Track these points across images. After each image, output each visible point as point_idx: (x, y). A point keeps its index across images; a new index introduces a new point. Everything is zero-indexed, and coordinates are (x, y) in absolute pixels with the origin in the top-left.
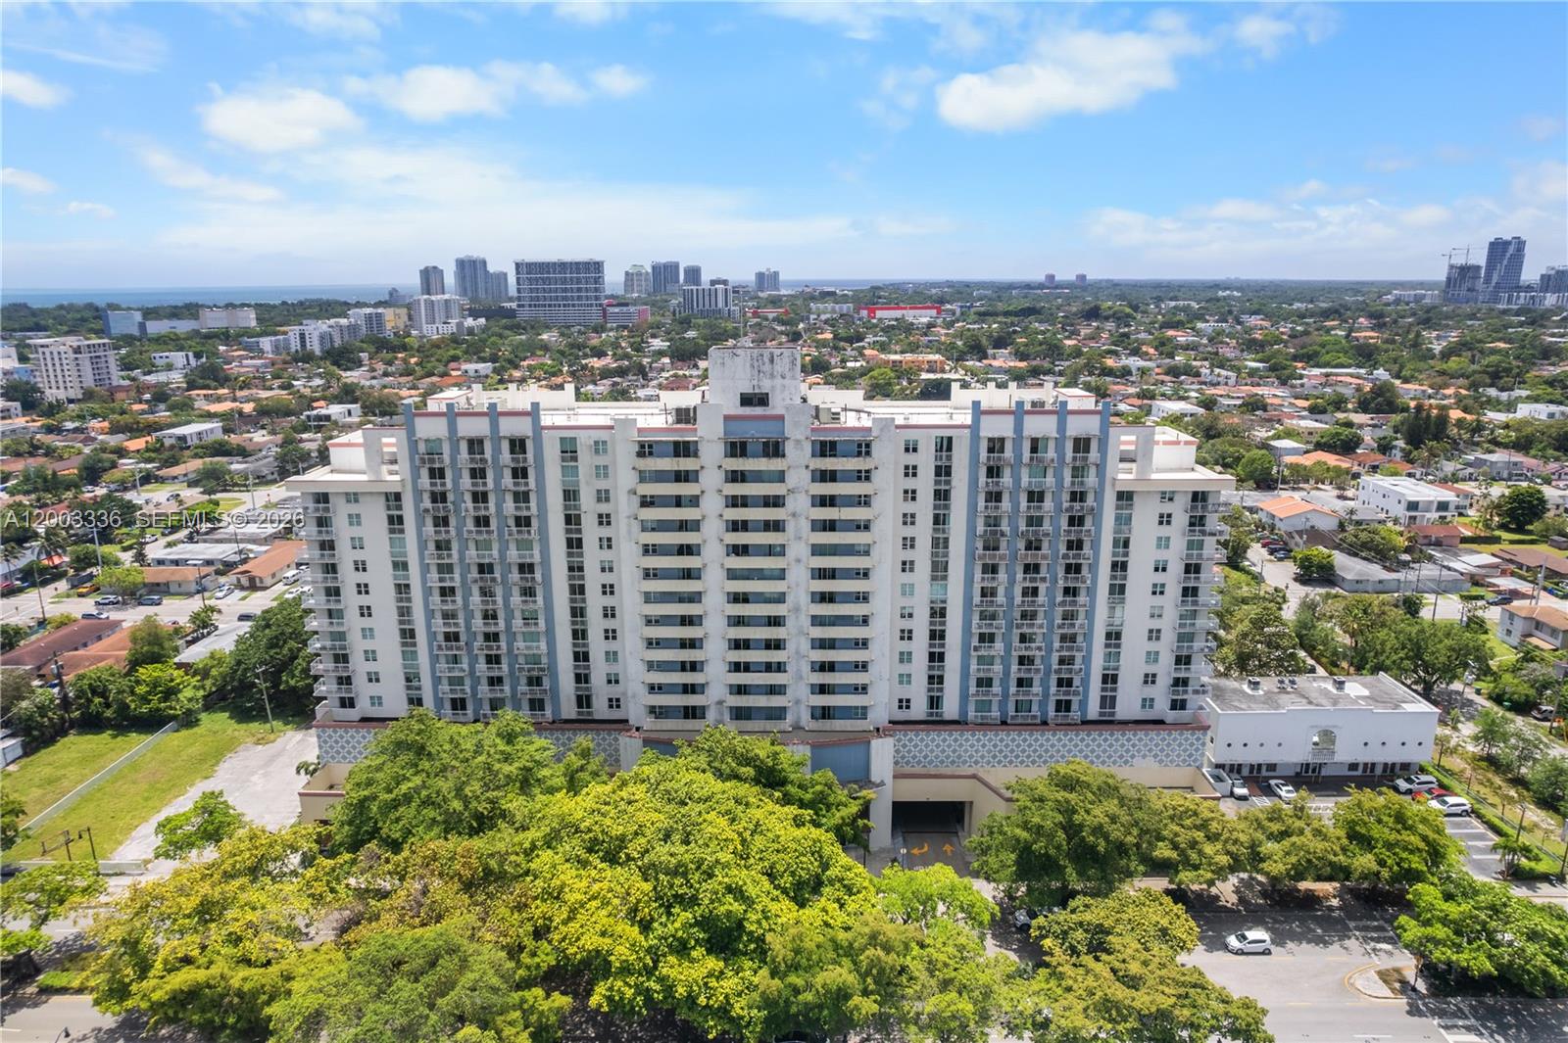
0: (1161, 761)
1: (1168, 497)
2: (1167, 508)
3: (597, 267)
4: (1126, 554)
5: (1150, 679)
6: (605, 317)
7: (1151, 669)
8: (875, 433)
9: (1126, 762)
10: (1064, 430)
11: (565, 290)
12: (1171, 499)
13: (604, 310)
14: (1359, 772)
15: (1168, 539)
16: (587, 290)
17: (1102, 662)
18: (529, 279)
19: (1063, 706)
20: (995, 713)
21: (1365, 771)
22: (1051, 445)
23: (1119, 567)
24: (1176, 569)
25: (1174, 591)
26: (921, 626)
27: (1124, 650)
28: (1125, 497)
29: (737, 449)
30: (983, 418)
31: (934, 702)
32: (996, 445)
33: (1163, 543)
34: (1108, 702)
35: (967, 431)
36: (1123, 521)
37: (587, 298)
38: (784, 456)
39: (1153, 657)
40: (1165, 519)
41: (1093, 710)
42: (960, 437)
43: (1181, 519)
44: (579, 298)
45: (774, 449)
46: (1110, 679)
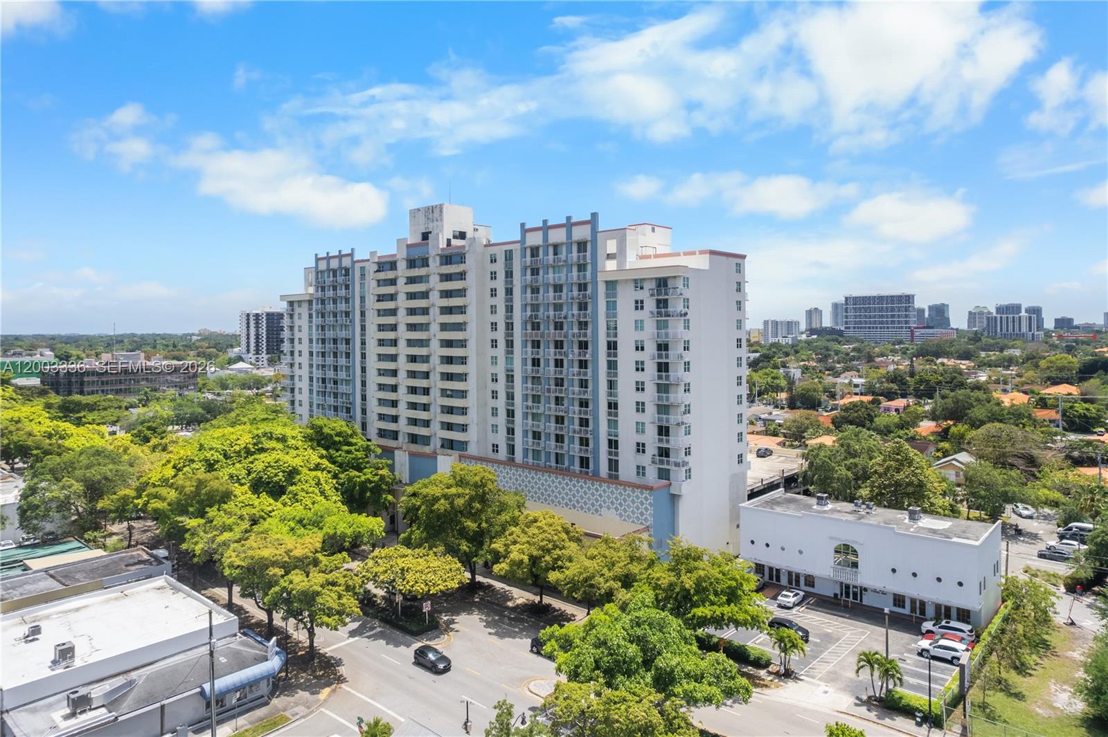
0: (621, 515)
1: (638, 284)
2: (641, 295)
3: (909, 299)
4: (616, 336)
5: (641, 448)
6: (912, 336)
7: (641, 439)
8: (467, 249)
9: (597, 511)
10: (571, 238)
11: (882, 316)
12: (642, 288)
13: (912, 331)
14: (906, 611)
15: (642, 321)
16: (899, 316)
17: (606, 428)
18: (855, 309)
19: (584, 462)
20: (542, 463)
21: (913, 610)
22: (564, 249)
23: (612, 346)
24: (651, 348)
25: (651, 368)
26: (501, 387)
27: (620, 418)
28: (611, 285)
29: (412, 264)
30: (528, 234)
31: (511, 449)
32: (535, 251)
33: (639, 325)
34: (614, 465)
35: (519, 244)
36: (612, 306)
37: (899, 322)
38: (428, 266)
39: (640, 427)
40: (639, 305)
41: (604, 469)
42: (516, 250)
43: (650, 305)
44: (893, 322)
45: (425, 262)
46: (613, 444)
